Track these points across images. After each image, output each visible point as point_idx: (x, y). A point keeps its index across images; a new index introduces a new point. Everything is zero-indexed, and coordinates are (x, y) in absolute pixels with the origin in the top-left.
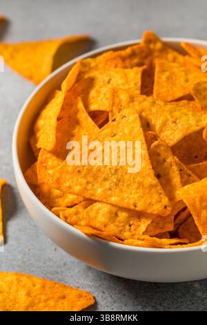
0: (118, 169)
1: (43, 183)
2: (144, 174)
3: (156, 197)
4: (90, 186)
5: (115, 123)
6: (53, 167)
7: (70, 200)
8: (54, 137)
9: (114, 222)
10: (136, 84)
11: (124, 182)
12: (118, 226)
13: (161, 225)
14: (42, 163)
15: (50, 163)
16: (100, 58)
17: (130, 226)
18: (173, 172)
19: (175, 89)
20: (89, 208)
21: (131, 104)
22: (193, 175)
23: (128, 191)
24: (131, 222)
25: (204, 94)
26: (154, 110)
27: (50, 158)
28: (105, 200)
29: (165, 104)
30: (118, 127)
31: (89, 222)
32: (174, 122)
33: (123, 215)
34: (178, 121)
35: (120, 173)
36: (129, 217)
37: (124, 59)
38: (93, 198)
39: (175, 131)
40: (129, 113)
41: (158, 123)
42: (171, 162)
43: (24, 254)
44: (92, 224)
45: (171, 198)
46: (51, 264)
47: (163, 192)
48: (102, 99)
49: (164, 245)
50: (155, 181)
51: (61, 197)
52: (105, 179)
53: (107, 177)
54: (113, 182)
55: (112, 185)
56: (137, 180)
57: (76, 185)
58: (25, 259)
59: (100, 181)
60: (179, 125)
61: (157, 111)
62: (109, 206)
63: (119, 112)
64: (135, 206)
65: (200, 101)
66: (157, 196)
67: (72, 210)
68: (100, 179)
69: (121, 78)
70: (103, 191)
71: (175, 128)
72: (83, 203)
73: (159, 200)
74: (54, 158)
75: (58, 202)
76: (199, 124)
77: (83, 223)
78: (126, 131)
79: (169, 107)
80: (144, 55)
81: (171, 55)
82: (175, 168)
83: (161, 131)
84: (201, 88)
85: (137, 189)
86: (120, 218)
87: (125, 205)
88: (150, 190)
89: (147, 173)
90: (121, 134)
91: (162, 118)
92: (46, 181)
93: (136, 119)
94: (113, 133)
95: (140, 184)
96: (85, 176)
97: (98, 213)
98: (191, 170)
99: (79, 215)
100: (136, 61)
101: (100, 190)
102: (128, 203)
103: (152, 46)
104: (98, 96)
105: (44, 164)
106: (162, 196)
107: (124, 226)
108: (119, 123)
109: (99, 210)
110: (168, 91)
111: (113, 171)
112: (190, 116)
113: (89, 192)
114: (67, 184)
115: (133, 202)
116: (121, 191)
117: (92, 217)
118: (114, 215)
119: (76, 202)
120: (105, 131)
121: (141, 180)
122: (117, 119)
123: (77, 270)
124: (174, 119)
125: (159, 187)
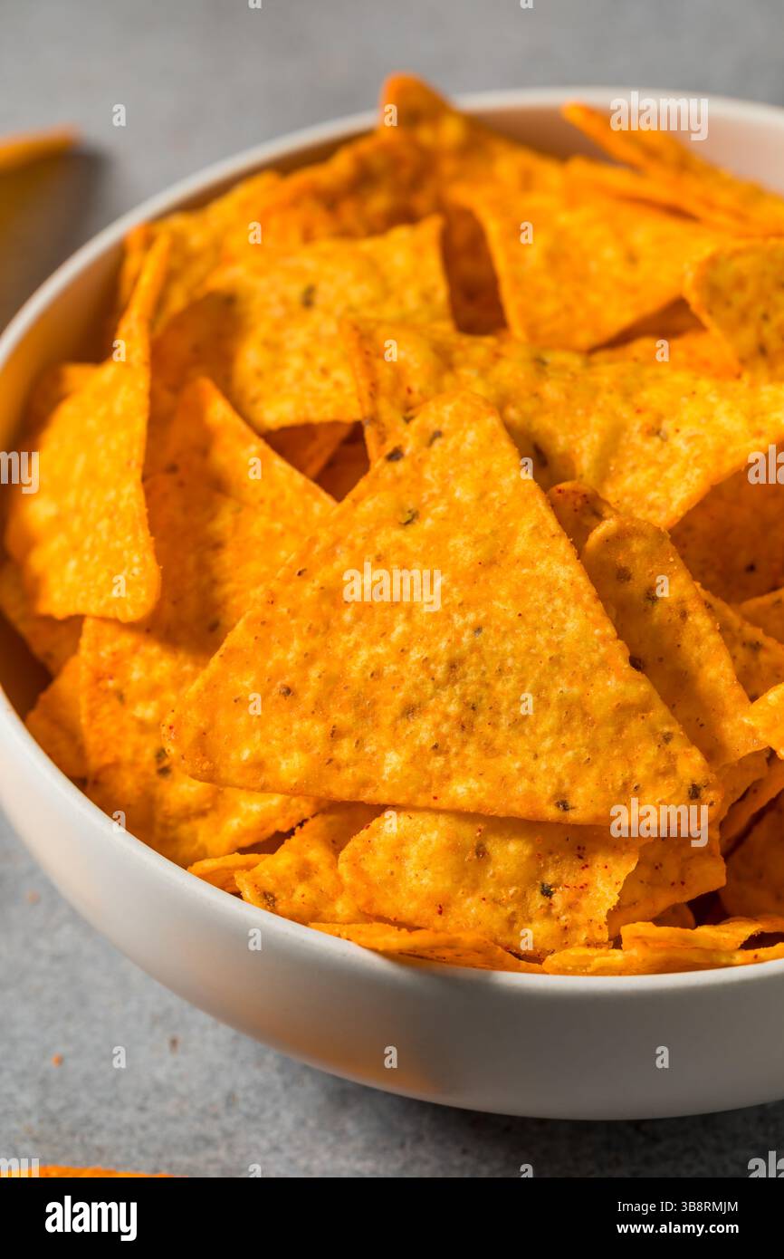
0: (462, 661)
1: (116, 765)
2: (584, 664)
3: (648, 754)
4: (345, 750)
5: (401, 467)
6: (154, 691)
7: (250, 823)
8: (150, 559)
9: (475, 887)
10: (426, 297)
11: (495, 710)
12: (496, 902)
13: (672, 873)
14: (98, 678)
15: (136, 673)
16: (223, 210)
17: (547, 893)
18: (698, 641)
19: (594, 298)
20: (355, 843)
21: (448, 380)
22: (770, 643)
23: (522, 745)
24: (550, 878)
25: (739, 299)
26: (551, 390)
27: (135, 650)
28: (422, 800)
29: (588, 365)
30: (419, 482)
31: (370, 902)
32: (654, 431)
33: (510, 853)
34: (667, 425)
35: (472, 677)
36: (537, 856)
37: (330, 201)
38: (368, 796)
39: (666, 467)
40: (458, 415)
41: (584, 443)
42: (682, 601)
43: (44, 1083)
44: (386, 908)
45: (712, 751)
46: (170, 1108)
47: (676, 729)
48: (300, 376)
49: (730, 953)
50: (638, 688)
51: (203, 814)
52: (410, 710)
53: (415, 698)
54: (446, 717)
55: (445, 729)
56: (554, 695)
57: (286, 751)
58: (53, 1105)
59: (387, 721)
60: (678, 442)
61: (569, 396)
62: (443, 821)
63: (408, 420)
64: (564, 805)
65: (731, 329)
66: (653, 751)
67: (283, 860)
68: (388, 713)
69: (359, 278)
70: (412, 761)
71: (662, 457)
72: (316, 825)
73: (662, 764)
74: (154, 650)
75: (194, 835)
76: (758, 424)
77: (342, 908)
78: (463, 493)
79: (608, 371)
80: (406, 173)
81: (508, 164)
82: (700, 621)
83: (604, 474)
84: (724, 276)
85: (560, 732)
86: (500, 868)
87: (519, 809)
88: (620, 731)
89: (596, 657)
90: (441, 509)
91: (596, 421)
92: (127, 753)
93: (493, 438)
94: (401, 509)
95: (574, 712)
96: (319, 708)
97: (398, 859)
98: (756, 622)
99: (317, 880)
100: (379, 202)
101: (393, 761)
102: (530, 797)
103: (425, 135)
104: (277, 366)
105: (111, 684)
106: (675, 746)
107: (521, 898)
108: (418, 466)
109: (401, 843)
110: (569, 309)
111: (440, 671)
112: (713, 399)
113: (348, 774)
114: (246, 754)
115: (550, 790)
116: (489, 749)
117: (377, 879)
118: (471, 855)
119: (282, 825)
120: (368, 506)
121: (576, 690)
122: (407, 451)
123: (288, 1119)
124: (647, 418)
125: (659, 712)
